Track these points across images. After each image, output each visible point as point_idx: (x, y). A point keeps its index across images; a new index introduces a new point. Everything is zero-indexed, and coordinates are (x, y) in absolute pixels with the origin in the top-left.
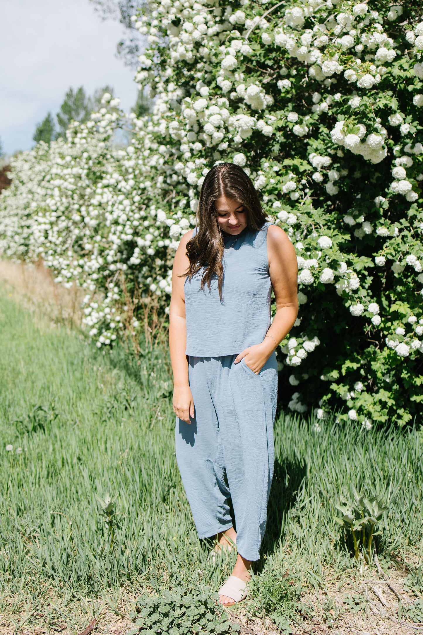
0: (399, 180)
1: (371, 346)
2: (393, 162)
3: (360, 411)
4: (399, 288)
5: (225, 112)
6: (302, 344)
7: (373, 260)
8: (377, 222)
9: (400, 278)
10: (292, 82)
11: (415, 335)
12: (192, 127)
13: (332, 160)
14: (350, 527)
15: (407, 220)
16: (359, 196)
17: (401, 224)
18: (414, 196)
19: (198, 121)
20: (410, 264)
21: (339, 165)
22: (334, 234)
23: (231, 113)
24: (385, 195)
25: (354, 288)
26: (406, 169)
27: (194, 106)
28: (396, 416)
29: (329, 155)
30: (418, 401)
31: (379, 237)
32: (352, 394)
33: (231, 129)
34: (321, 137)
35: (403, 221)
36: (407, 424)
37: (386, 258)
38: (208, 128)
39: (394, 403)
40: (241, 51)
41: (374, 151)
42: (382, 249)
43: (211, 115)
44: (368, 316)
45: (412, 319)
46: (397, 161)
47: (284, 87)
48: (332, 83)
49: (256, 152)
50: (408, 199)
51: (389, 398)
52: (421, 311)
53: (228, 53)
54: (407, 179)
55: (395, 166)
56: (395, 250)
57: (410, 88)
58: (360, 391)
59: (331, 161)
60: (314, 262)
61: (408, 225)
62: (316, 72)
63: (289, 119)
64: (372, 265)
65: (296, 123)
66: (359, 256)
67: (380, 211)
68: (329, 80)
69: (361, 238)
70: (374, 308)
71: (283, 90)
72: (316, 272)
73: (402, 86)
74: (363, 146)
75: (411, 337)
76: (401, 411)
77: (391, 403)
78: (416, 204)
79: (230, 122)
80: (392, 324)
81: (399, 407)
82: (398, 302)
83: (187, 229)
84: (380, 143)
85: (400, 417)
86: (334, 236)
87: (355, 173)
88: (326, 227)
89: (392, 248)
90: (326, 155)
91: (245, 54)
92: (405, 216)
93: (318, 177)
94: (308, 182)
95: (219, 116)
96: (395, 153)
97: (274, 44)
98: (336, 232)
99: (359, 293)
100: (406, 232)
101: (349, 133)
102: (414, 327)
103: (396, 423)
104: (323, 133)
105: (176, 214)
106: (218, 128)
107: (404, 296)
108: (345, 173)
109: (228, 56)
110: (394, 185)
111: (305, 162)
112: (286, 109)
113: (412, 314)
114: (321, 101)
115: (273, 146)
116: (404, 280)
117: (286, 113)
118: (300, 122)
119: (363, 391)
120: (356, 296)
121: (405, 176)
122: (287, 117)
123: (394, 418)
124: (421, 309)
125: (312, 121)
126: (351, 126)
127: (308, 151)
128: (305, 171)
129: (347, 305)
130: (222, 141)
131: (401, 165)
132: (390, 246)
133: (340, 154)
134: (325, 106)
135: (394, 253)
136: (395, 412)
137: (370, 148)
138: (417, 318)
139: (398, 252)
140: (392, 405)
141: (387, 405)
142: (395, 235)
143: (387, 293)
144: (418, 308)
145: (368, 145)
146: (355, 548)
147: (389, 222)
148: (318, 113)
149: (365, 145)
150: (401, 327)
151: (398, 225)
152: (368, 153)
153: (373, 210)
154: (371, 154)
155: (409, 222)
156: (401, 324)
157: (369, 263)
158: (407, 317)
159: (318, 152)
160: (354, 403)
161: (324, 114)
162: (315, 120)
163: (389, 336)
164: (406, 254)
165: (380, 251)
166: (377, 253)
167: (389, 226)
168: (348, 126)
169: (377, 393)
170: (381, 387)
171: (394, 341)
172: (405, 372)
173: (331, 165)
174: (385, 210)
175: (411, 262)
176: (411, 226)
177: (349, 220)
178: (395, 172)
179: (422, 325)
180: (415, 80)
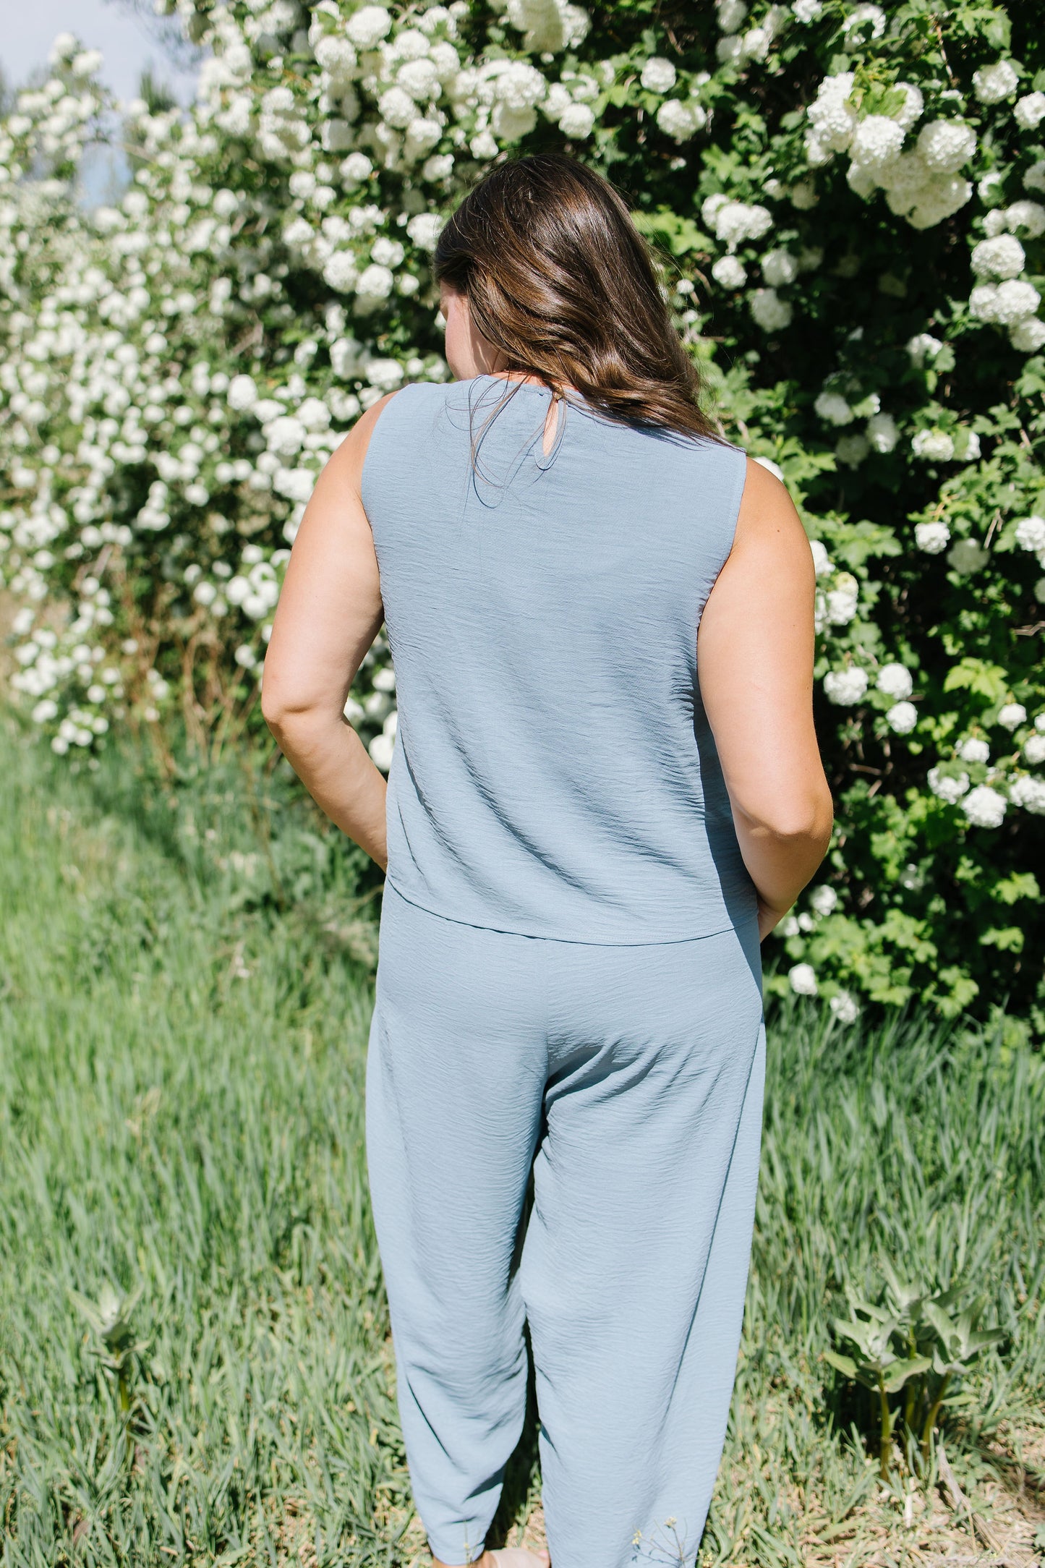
0: (996, 280)
1: (860, 783)
2: (977, 223)
3: (828, 969)
4: (968, 619)
5: (446, 56)
7: (905, 536)
8: (916, 416)
9: (964, 587)
11: (1023, 764)
12: (338, 103)
13: (775, 218)
14: (874, 1382)
15: (1010, 410)
16: (857, 334)
17: (994, 420)
18: (1038, 333)
19: (357, 85)
20: (1028, 547)
21: (794, 234)
22: (786, 452)
23: (462, 59)
24: (938, 332)
25: (841, 619)
26: (1026, 245)
27: (350, 28)
28: (933, 986)
29: (767, 202)
30: (1003, 945)
31: (924, 464)
32: (805, 922)
33: (460, 111)
34: (742, 146)
35: (998, 410)
36: (966, 1009)
37: (951, 526)
38: (394, 103)
39: (933, 951)
41: (937, 179)
42: (937, 500)
43: (399, 64)
44: (877, 704)
45: (1012, 714)
46: (991, 221)
50: (1017, 344)
51: (919, 937)
52: (1043, 691)
54: (1024, 276)
55: (981, 236)
56: (980, 501)
58: (826, 912)
59: (770, 223)
61: (1017, 423)
63: (645, 82)
64: (894, 549)
65: (668, 95)
66: (853, 520)
67: (923, 383)
69: (854, 467)
70: (896, 679)
74: (905, 163)
75: (1010, 770)
76: (950, 975)
77: (925, 951)
78: (1039, 360)
79: (460, 89)
80: (938, 723)
81: (945, 960)
82: (967, 662)
84: (960, 154)
85: (944, 990)
86: (788, 458)
87: (843, 261)
88: (757, 431)
89: (972, 498)
90: (756, 203)
92: (1004, 395)
93: (729, 271)
94: (699, 287)
95: (428, 66)
96: (983, 192)
98: (793, 446)
99: (855, 634)
100: (1008, 448)
101: (871, 112)
102: (1020, 737)
103: (932, 1005)
104: (747, 132)
105: (286, 384)
106: (422, 108)
107: (984, 641)
108: (813, 259)
110: (981, 295)
111: (689, 225)
112: (635, 49)
113: (1010, 697)
114: (746, 24)
116: (978, 593)
117: (638, 63)
118: (680, 93)
119: (834, 912)
120: (844, 643)
121: (1019, 267)
122: (639, 74)
123: (928, 994)
124: (1042, 683)
125: (717, 90)
126: (878, 89)
127: (703, 188)
128: (689, 253)
130: (435, 151)
131: (1005, 231)
132: (963, 491)
133: (802, 198)
134: (757, 40)
135: (976, 512)
136: (934, 976)
137: (927, 168)
138: (1028, 713)
139: (989, 509)
140: (929, 958)
141: (910, 959)
142: (969, 457)
143: (933, 631)
144: (1030, 683)
145: (922, 159)
146: (886, 1438)
147: (954, 415)
148: (736, 63)
149: (912, 159)
150: (978, 738)
151: (982, 424)
152: (913, 186)
153: (906, 378)
154: (922, 191)
155: (1018, 415)
156: (973, 728)
157: (885, 543)
158: (997, 706)
159: (733, 192)
160: (808, 947)
161: (754, 69)
162: (727, 87)
163: (942, 766)
164: (1010, 516)
165: (932, 506)
166: (921, 512)
167: (951, 430)
168: (868, 89)
169: (880, 921)
170: (893, 905)
171: (957, 779)
172: (966, 862)
173: (771, 234)
174: (943, 378)
175: (1031, 540)
176: (1025, 427)
177: (832, 409)
178: (981, 254)
179: (1044, 733)
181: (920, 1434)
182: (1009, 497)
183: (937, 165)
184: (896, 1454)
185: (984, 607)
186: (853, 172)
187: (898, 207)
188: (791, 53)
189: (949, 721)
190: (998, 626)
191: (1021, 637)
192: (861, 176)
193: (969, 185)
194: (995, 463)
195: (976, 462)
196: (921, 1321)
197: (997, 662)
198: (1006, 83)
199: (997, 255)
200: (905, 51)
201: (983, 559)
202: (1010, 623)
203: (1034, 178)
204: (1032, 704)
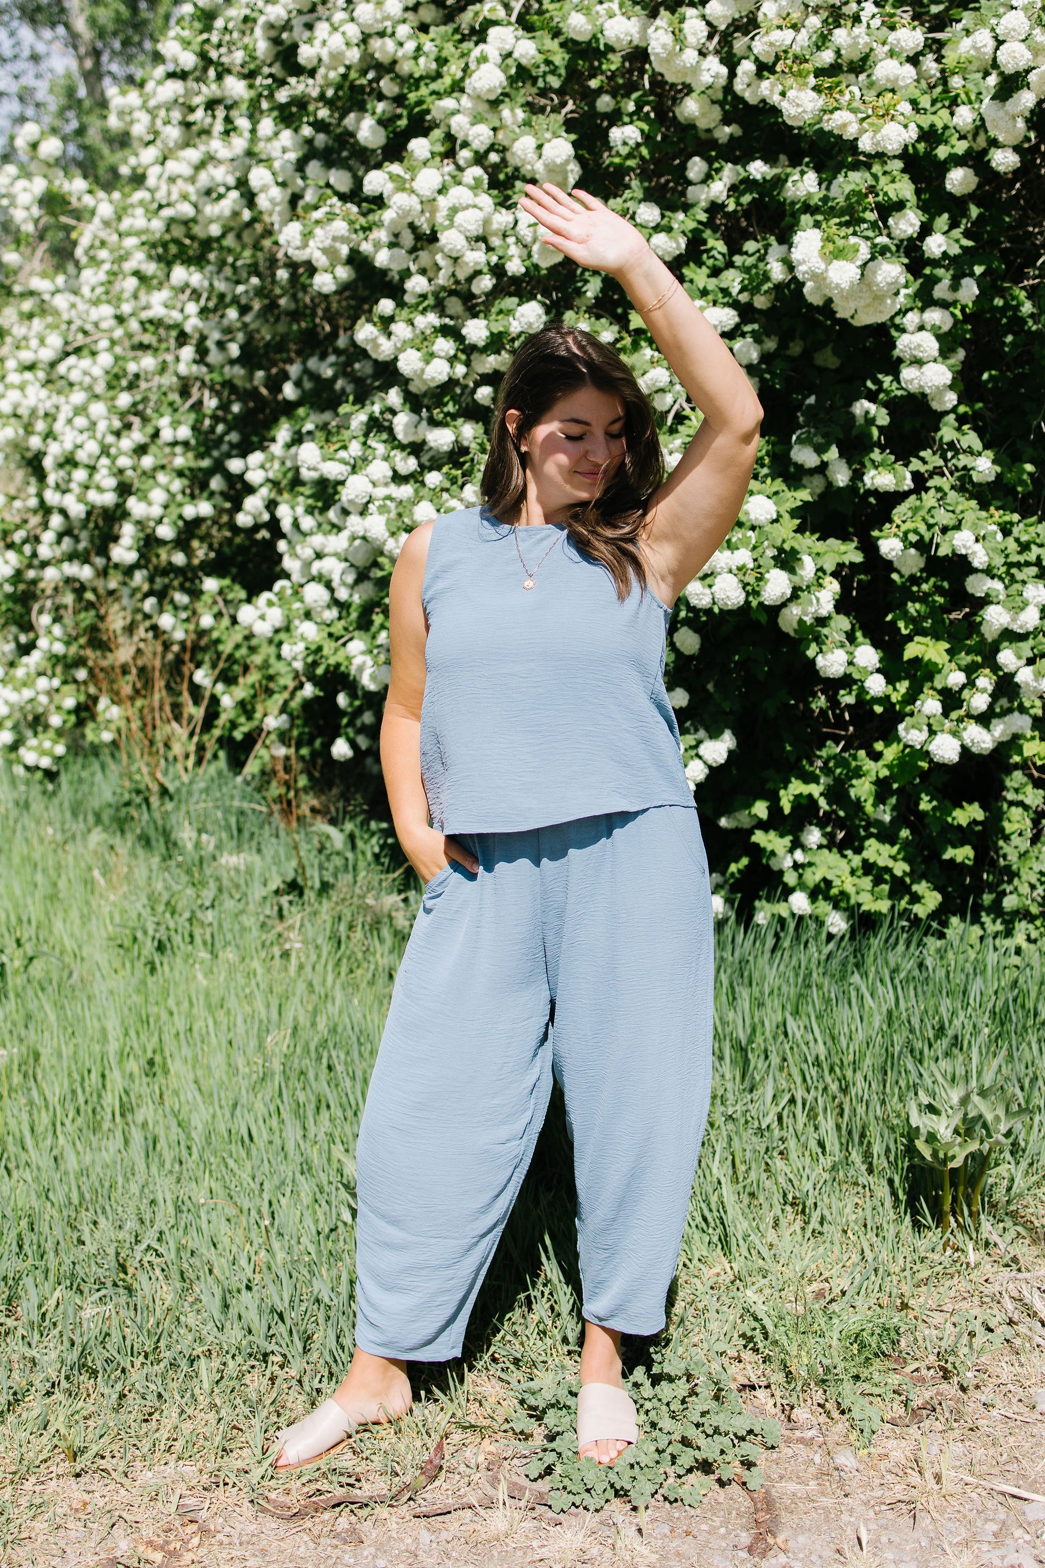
0: (918, 362)
1: (829, 743)
2: (900, 323)
4: (913, 608)
5: (486, 201)
6: (696, 747)
7: (869, 548)
8: (865, 460)
9: (903, 584)
10: (642, 131)
11: (969, 715)
12: (396, 235)
13: (741, 316)
15: (934, 453)
17: (922, 461)
18: (951, 398)
20: (961, 552)
21: (756, 326)
22: (774, 489)
23: (496, 204)
24: (872, 397)
25: (824, 612)
26: (939, 337)
27: (415, 185)
28: (907, 897)
29: (735, 305)
30: (959, 859)
31: (874, 493)
32: (799, 856)
34: (710, 262)
35: (925, 454)
36: (935, 911)
37: (903, 540)
38: (451, 239)
39: (907, 868)
40: (516, 55)
41: (878, 298)
42: (891, 521)
43: (454, 210)
44: (856, 676)
45: (956, 679)
46: (911, 321)
47: (625, 143)
48: (731, 136)
50: (935, 406)
51: (894, 858)
52: (979, 659)
53: (483, 59)
54: (940, 359)
55: (903, 331)
56: (925, 521)
57: (942, 152)
58: (814, 847)
59: (737, 319)
60: (743, 557)
61: (939, 462)
62: (701, 108)
64: (858, 558)
65: (657, 229)
66: (823, 538)
67: (870, 435)
68: (727, 130)
69: (822, 497)
70: (867, 655)
71: (621, 149)
72: (750, 579)
73: (921, 147)
74: (860, 289)
75: (960, 720)
76: (920, 887)
77: (899, 869)
78: (952, 417)
79: (495, 226)
80: (896, 688)
81: (916, 875)
82: (917, 639)
83: (386, 484)
85: (916, 899)
86: (776, 493)
87: (792, 345)
89: (918, 519)
90: (725, 305)
91: (524, 62)
92: (928, 443)
95: (474, 212)
97: (597, 40)
98: (779, 484)
99: (832, 623)
100: (936, 481)
101: (837, 258)
102: (965, 695)
104: (714, 253)
105: (345, 447)
106: (470, 241)
107: (927, 624)
108: (771, 345)
109: (484, 67)
110: (908, 373)
112: (627, 194)
113: (953, 665)
114: (707, 178)
115: (586, 282)
117: (631, 205)
118: (666, 227)
119: (820, 847)
120: (826, 631)
121: (936, 353)
123: (904, 902)
124: (977, 654)
125: (692, 225)
126: (838, 242)
129: (810, 653)
131: (922, 328)
132: (910, 513)
133: (761, 302)
134: (718, 189)
135: (922, 528)
136: (908, 889)
137: (872, 291)
138: (968, 677)
139: (930, 527)
140: (904, 874)
141: (888, 875)
142: (907, 489)
143: (889, 617)
144: (968, 653)
145: (870, 286)
146: (947, 1208)
147: (892, 458)
148: (703, 204)
150: (933, 698)
151: (914, 464)
152: (862, 303)
153: (855, 432)
154: (868, 306)
155: (940, 457)
156: (925, 691)
157: (851, 553)
158: (944, 672)
159: (710, 297)
160: (800, 876)
161: (714, 208)
162: (700, 222)
163: (905, 721)
164: (945, 530)
165: (887, 525)
166: (880, 530)
167: (891, 467)
168: (832, 242)
169: (858, 850)
170: (870, 836)
171: (920, 729)
172: (925, 798)
173: (737, 327)
174: (883, 430)
175: (964, 546)
176: (946, 465)
177: (805, 456)
178: (905, 344)
179: (984, 691)
180: (947, 133)
182: (943, 517)
183: (880, 289)
185: (924, 598)
187: (842, 312)
188: (746, 199)
189: (903, 686)
190: (936, 612)
191: (951, 621)
193: (898, 299)
194: (932, 492)
195: (914, 492)
197: (939, 639)
198: (912, 225)
199: (917, 345)
201: (923, 564)
202: (943, 610)
203: (941, 291)
204: (970, 671)
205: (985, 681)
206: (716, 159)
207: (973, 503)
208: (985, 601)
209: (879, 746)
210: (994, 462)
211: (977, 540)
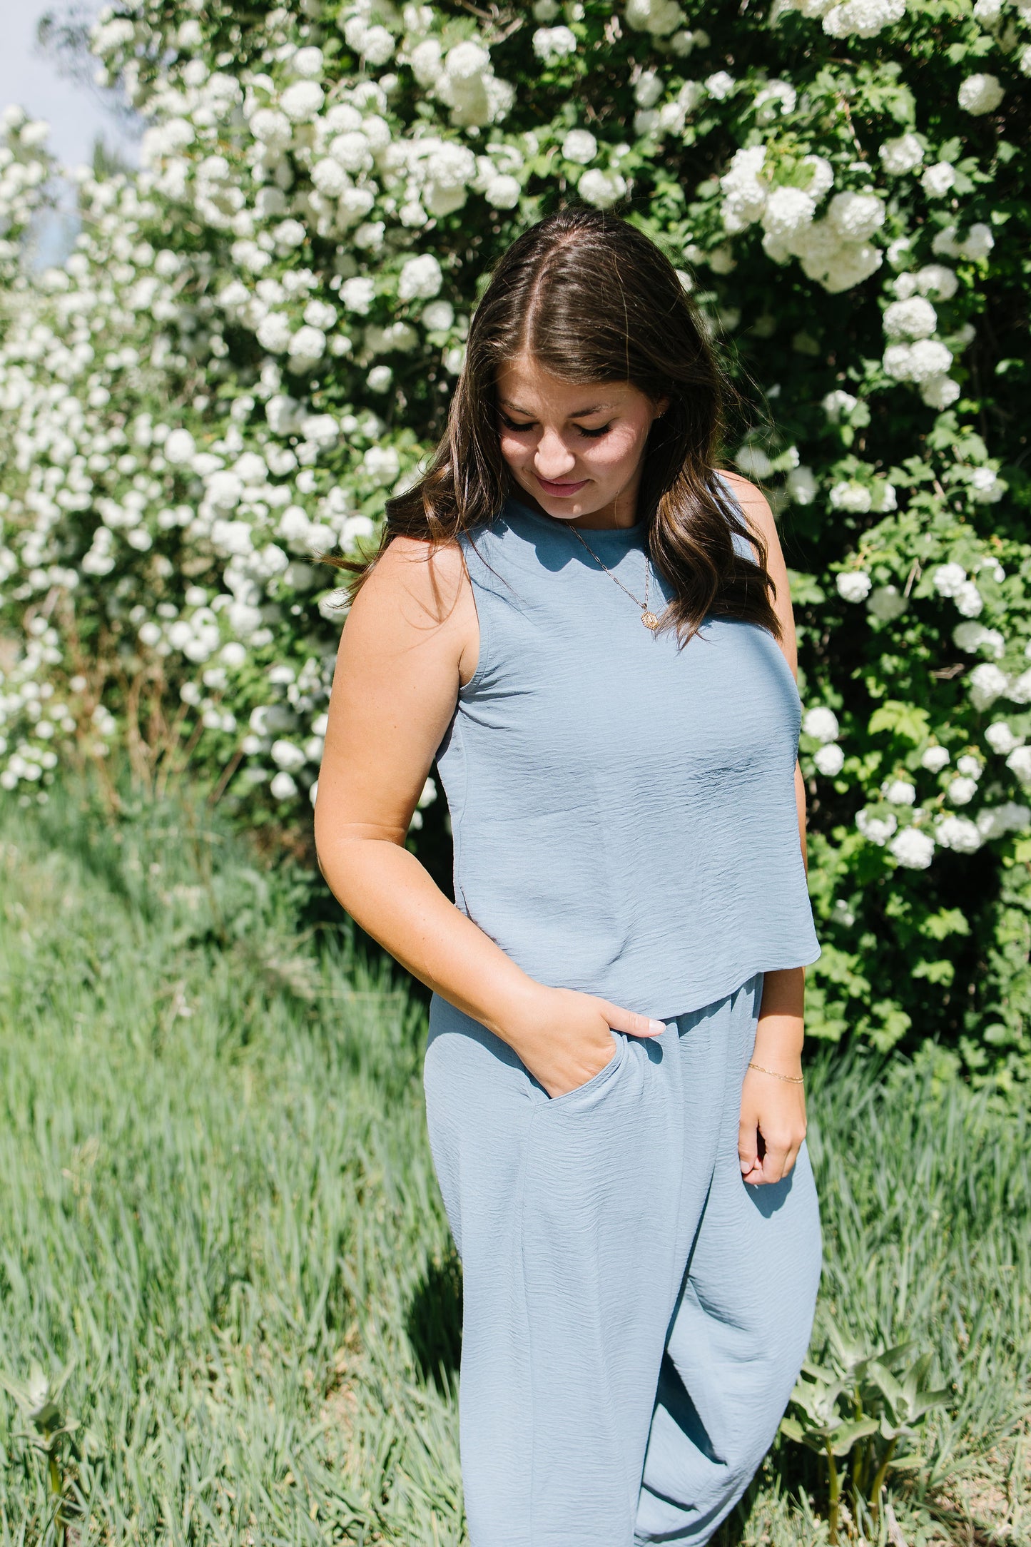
0: (909, 340)
2: (888, 285)
4: (890, 663)
5: (380, 126)
7: (828, 585)
8: (834, 469)
10: (577, 38)
11: (948, 806)
12: (271, 171)
14: (821, 1445)
15: (924, 462)
16: (775, 391)
17: (908, 472)
18: (951, 391)
19: (290, 155)
20: (947, 593)
23: (392, 132)
24: (851, 388)
26: (937, 307)
27: (284, 102)
28: (866, 1020)
29: (688, 266)
30: (933, 978)
31: (842, 514)
33: (391, 182)
34: (661, 213)
35: (913, 463)
36: (897, 1044)
37: (871, 576)
38: (327, 173)
39: (866, 986)
41: (848, 247)
42: (857, 550)
43: (333, 135)
45: (935, 756)
46: (903, 284)
47: (553, 53)
48: (694, 45)
49: (462, 256)
50: (929, 400)
51: (853, 971)
52: (964, 734)
54: (936, 336)
55: (892, 298)
56: (900, 552)
57: (956, 53)
61: (929, 475)
63: (567, 153)
64: (817, 597)
65: (590, 166)
67: (840, 438)
68: (688, 36)
70: (823, 723)
71: (551, 62)
73: (928, 46)
74: (817, 231)
75: (936, 812)
76: (885, 1009)
77: (858, 986)
78: (950, 415)
79: (391, 161)
80: (863, 763)
81: (878, 994)
82: (890, 704)
83: (260, 486)
84: (869, 223)
85: (878, 1023)
87: (759, 322)
89: (892, 548)
92: (918, 449)
95: (360, 138)
96: (893, 257)
100: (922, 499)
101: (783, 184)
102: (944, 779)
103: (865, 1039)
104: (666, 200)
105: (223, 438)
106: (354, 177)
107: (905, 684)
108: (731, 320)
110: (894, 354)
112: (557, 122)
113: (933, 740)
114: (662, 99)
116: (897, 637)
117: (560, 135)
118: (601, 164)
121: (931, 326)
122: (560, 145)
123: (862, 1026)
124: (964, 726)
125: (636, 161)
126: (788, 162)
130: (368, 219)
131: (916, 293)
132: (882, 541)
133: (721, 263)
134: (673, 115)
135: (896, 561)
136: (867, 1010)
137: (837, 236)
138: (951, 755)
139: (907, 559)
140: (863, 993)
141: (843, 992)
142: (885, 508)
143: (856, 674)
144: (952, 725)
145: (833, 227)
146: (834, 1500)
147: (870, 468)
148: (654, 135)
149: (823, 228)
150: (904, 780)
151: (897, 476)
152: (824, 253)
153: (822, 433)
154: (834, 258)
155: (932, 467)
156: (897, 770)
157: (808, 591)
158: (920, 749)
161: (670, 141)
162: (646, 159)
163: (869, 808)
164: (927, 564)
165: (852, 555)
166: (842, 562)
167: (867, 481)
168: (779, 162)
171: (884, 821)
172: (895, 899)
174: (859, 432)
175: (950, 586)
176: (938, 478)
177: (753, 462)
178: (893, 316)
179: (968, 775)
180: (966, 28)
181: (868, 1496)
182: (926, 546)
183: (848, 234)
184: (844, 1514)
185: (903, 651)
186: (767, 241)
187: (813, 272)
188: (706, 127)
189: (874, 760)
190: (918, 669)
191: (940, 680)
192: (775, 244)
193: (879, 253)
194: (913, 514)
195: (894, 513)
196: (866, 1380)
197: (918, 704)
198: (912, 155)
199: (909, 317)
200: (815, 125)
201: (902, 606)
202: (930, 665)
203: (942, 243)
204: (954, 747)
205: (971, 763)
206: (672, 74)
207: (968, 530)
208: (975, 660)
209: (839, 833)
210: (999, 476)
211: (969, 577)
